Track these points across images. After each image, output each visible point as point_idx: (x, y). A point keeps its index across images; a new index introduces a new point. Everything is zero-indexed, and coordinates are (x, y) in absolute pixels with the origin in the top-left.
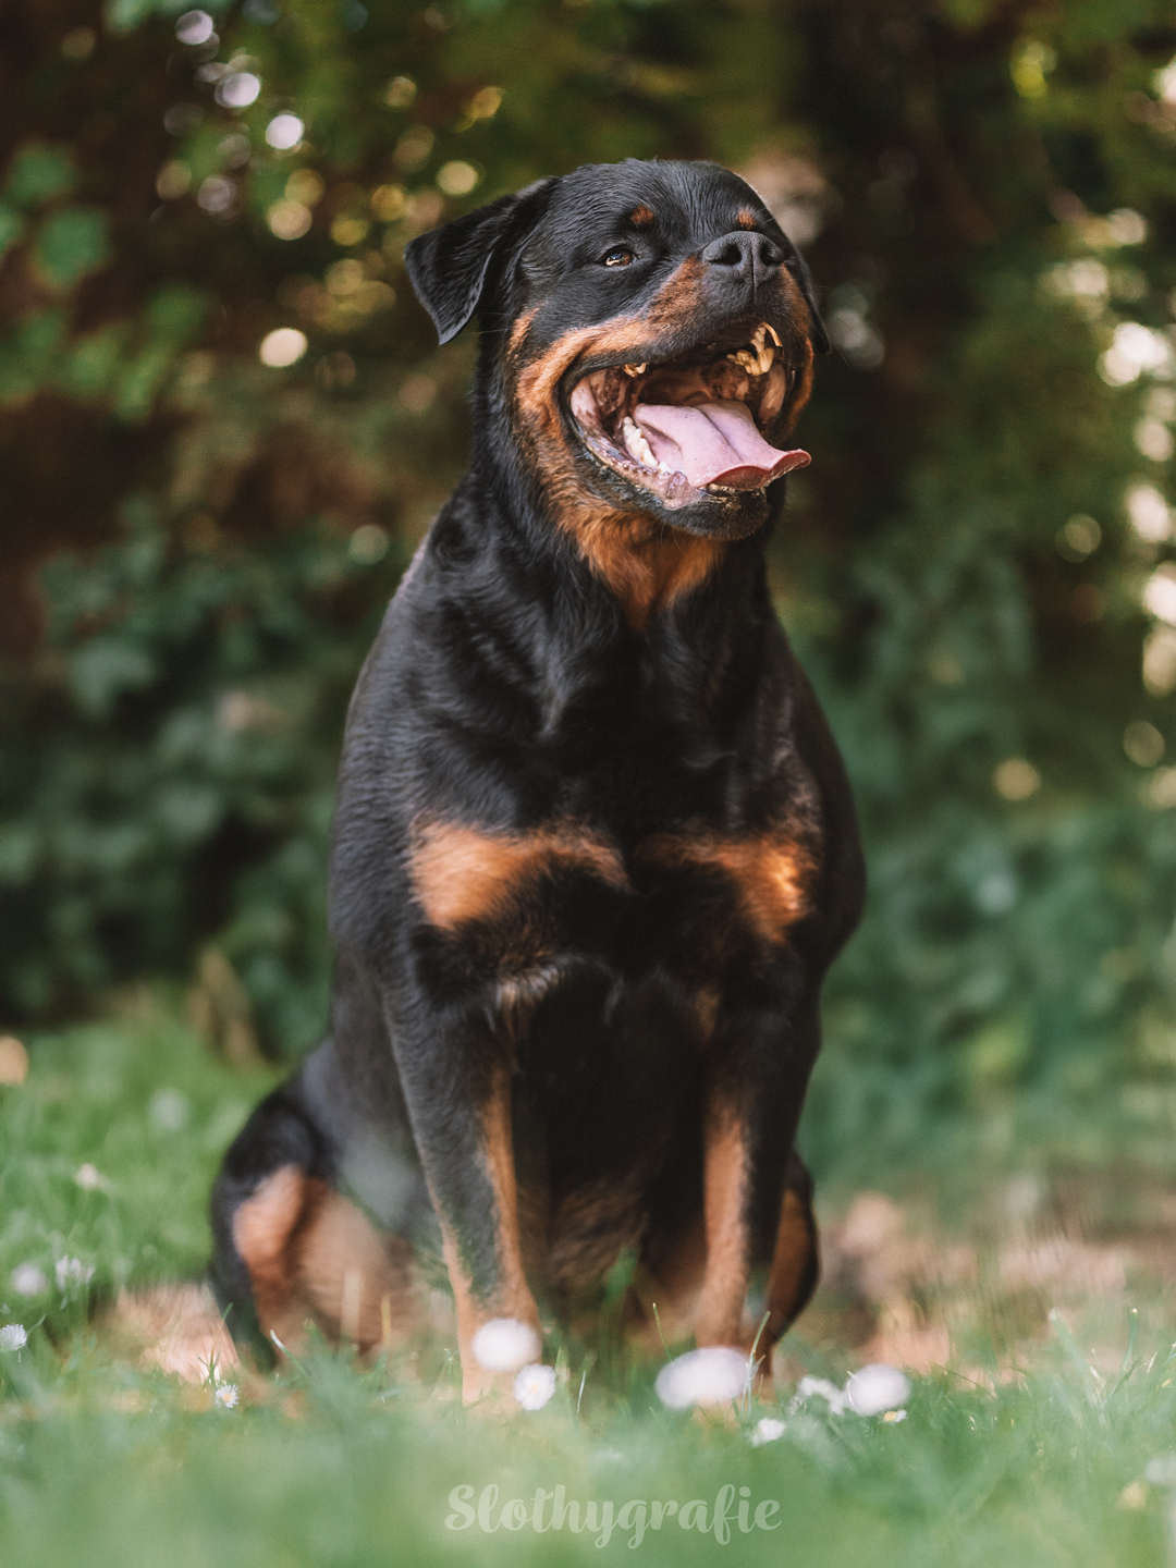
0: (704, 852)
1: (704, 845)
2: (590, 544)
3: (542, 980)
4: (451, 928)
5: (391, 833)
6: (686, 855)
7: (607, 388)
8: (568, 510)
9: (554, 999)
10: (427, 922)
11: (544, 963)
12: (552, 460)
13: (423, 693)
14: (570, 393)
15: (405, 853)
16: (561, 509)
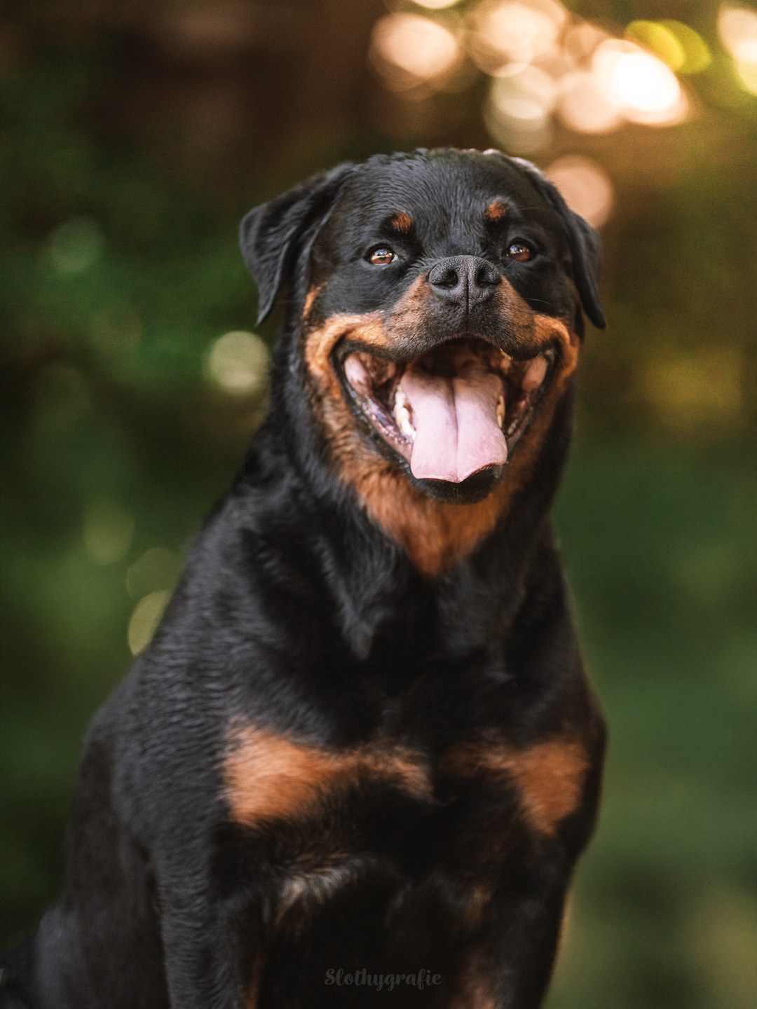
0: (498, 760)
1: (497, 754)
2: (369, 495)
3: (332, 878)
4: (254, 826)
5: (206, 737)
6: (481, 763)
7: (375, 364)
8: (347, 464)
9: (342, 896)
10: (231, 820)
11: (336, 864)
12: (334, 419)
13: (235, 614)
14: (343, 362)
15: (219, 755)
16: (342, 463)
